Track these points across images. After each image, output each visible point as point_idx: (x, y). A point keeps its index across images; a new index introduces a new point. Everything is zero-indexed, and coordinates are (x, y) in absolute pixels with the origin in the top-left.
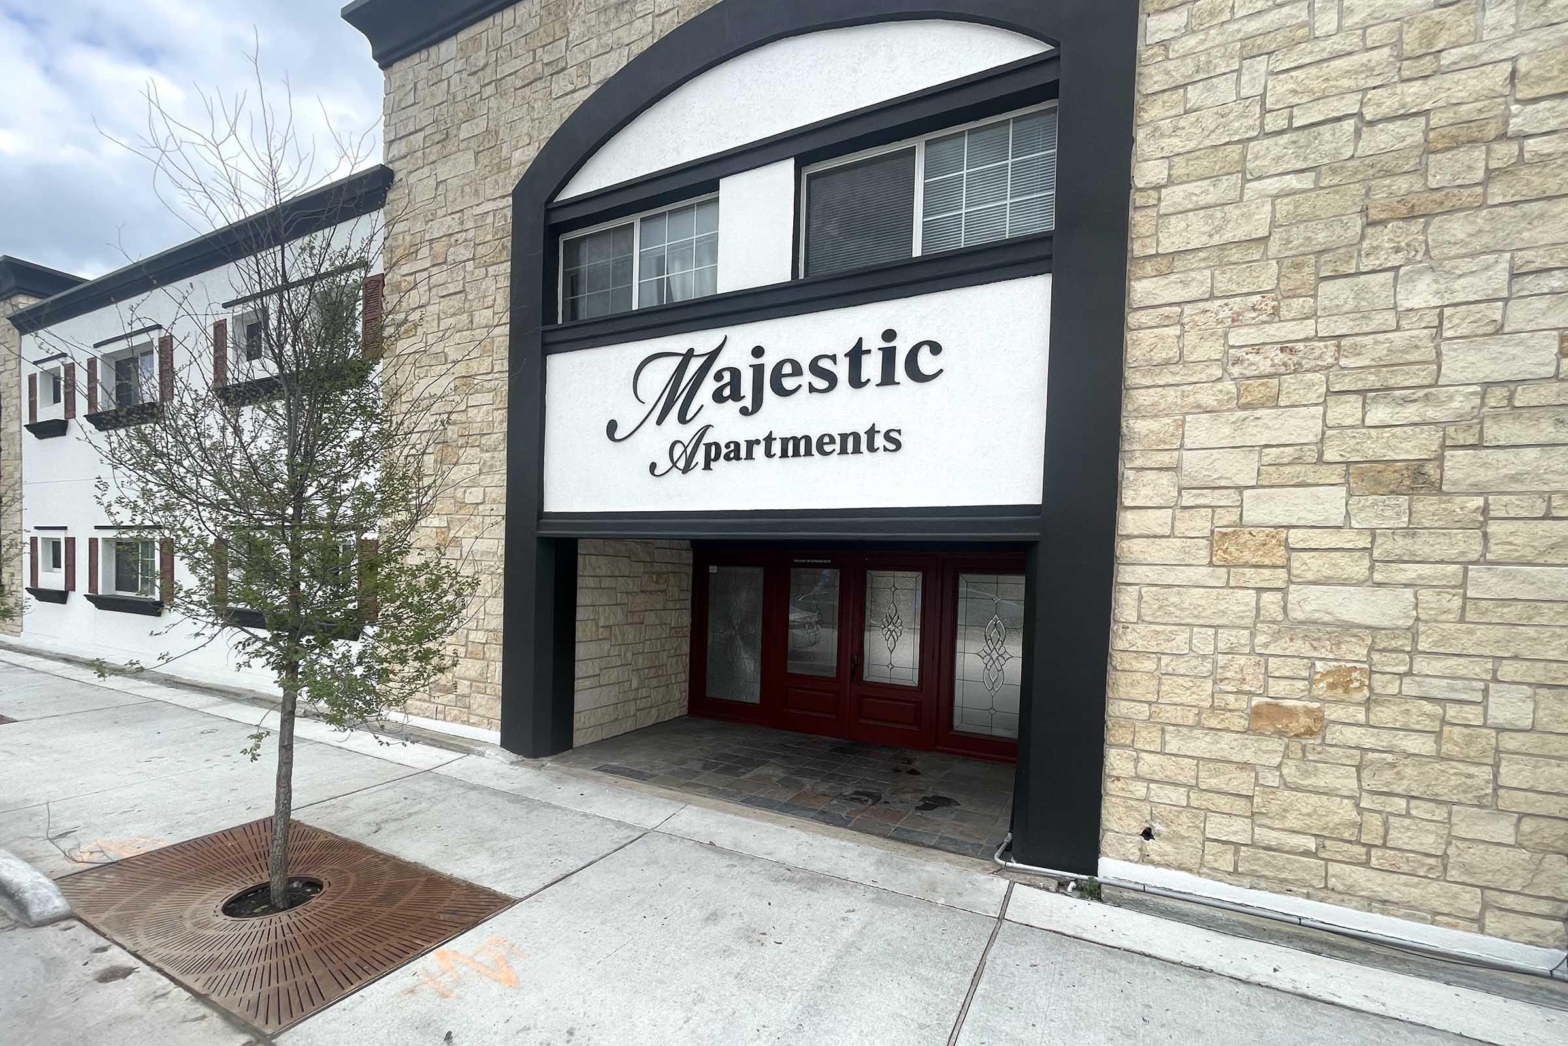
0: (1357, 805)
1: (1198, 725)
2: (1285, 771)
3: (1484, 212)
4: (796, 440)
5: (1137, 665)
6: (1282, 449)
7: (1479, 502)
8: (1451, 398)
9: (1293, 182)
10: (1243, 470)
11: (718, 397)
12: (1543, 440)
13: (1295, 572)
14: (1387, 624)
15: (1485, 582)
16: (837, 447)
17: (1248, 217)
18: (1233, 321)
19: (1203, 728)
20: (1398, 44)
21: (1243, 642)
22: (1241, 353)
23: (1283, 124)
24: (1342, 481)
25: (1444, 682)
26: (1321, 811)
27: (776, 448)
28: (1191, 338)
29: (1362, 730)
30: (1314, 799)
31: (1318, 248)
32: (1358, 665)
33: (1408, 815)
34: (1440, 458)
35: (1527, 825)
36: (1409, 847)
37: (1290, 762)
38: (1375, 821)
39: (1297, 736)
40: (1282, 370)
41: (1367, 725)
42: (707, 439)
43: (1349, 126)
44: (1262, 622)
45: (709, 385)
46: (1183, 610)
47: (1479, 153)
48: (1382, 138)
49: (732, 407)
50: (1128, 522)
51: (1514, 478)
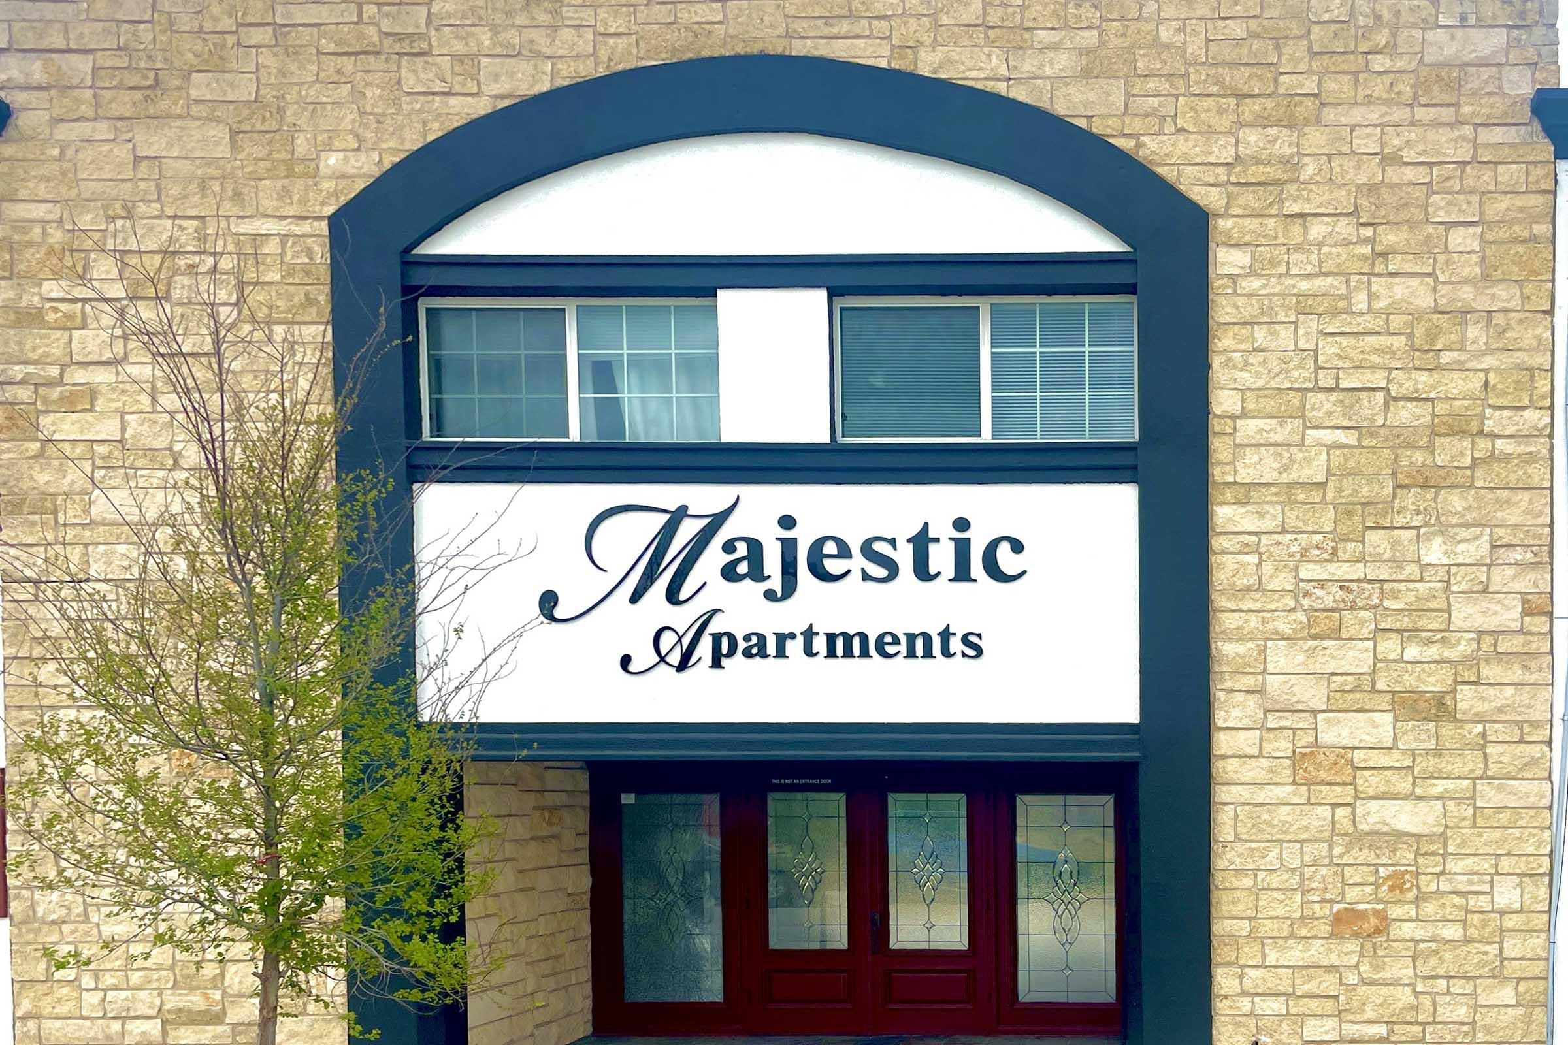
0: (1414, 990)
1: (1292, 936)
2: (1362, 969)
3: (1473, 492)
4: (848, 637)
5: (1237, 884)
6: (1345, 677)
7: (1479, 728)
8: (1458, 642)
9: (1341, 436)
10: (1313, 695)
11: (729, 574)
12: (1516, 681)
13: (1361, 789)
14: (1426, 832)
15: (1489, 795)
16: (904, 648)
17: (1308, 461)
18: (1302, 556)
19: (1296, 938)
20: (1410, 336)
21: (1323, 854)
22: (1309, 587)
23: (1332, 383)
24: (1390, 708)
25: (1465, 878)
26: (1390, 1000)
27: (819, 645)
28: (1268, 569)
29: (1413, 924)
30: (1384, 991)
31: (1363, 500)
32: (1409, 868)
33: (1448, 993)
34: (1454, 691)
35: (1522, 987)
36: (1449, 1020)
37: (1366, 960)
38: (1426, 1001)
39: (1369, 936)
40: (1342, 605)
41: (1417, 920)
42: (715, 628)
43: (1379, 396)
44: (1338, 835)
46: (1273, 826)
47: (1467, 443)
48: (1402, 415)
49: (752, 588)
50: (1222, 743)
51: (1500, 710)
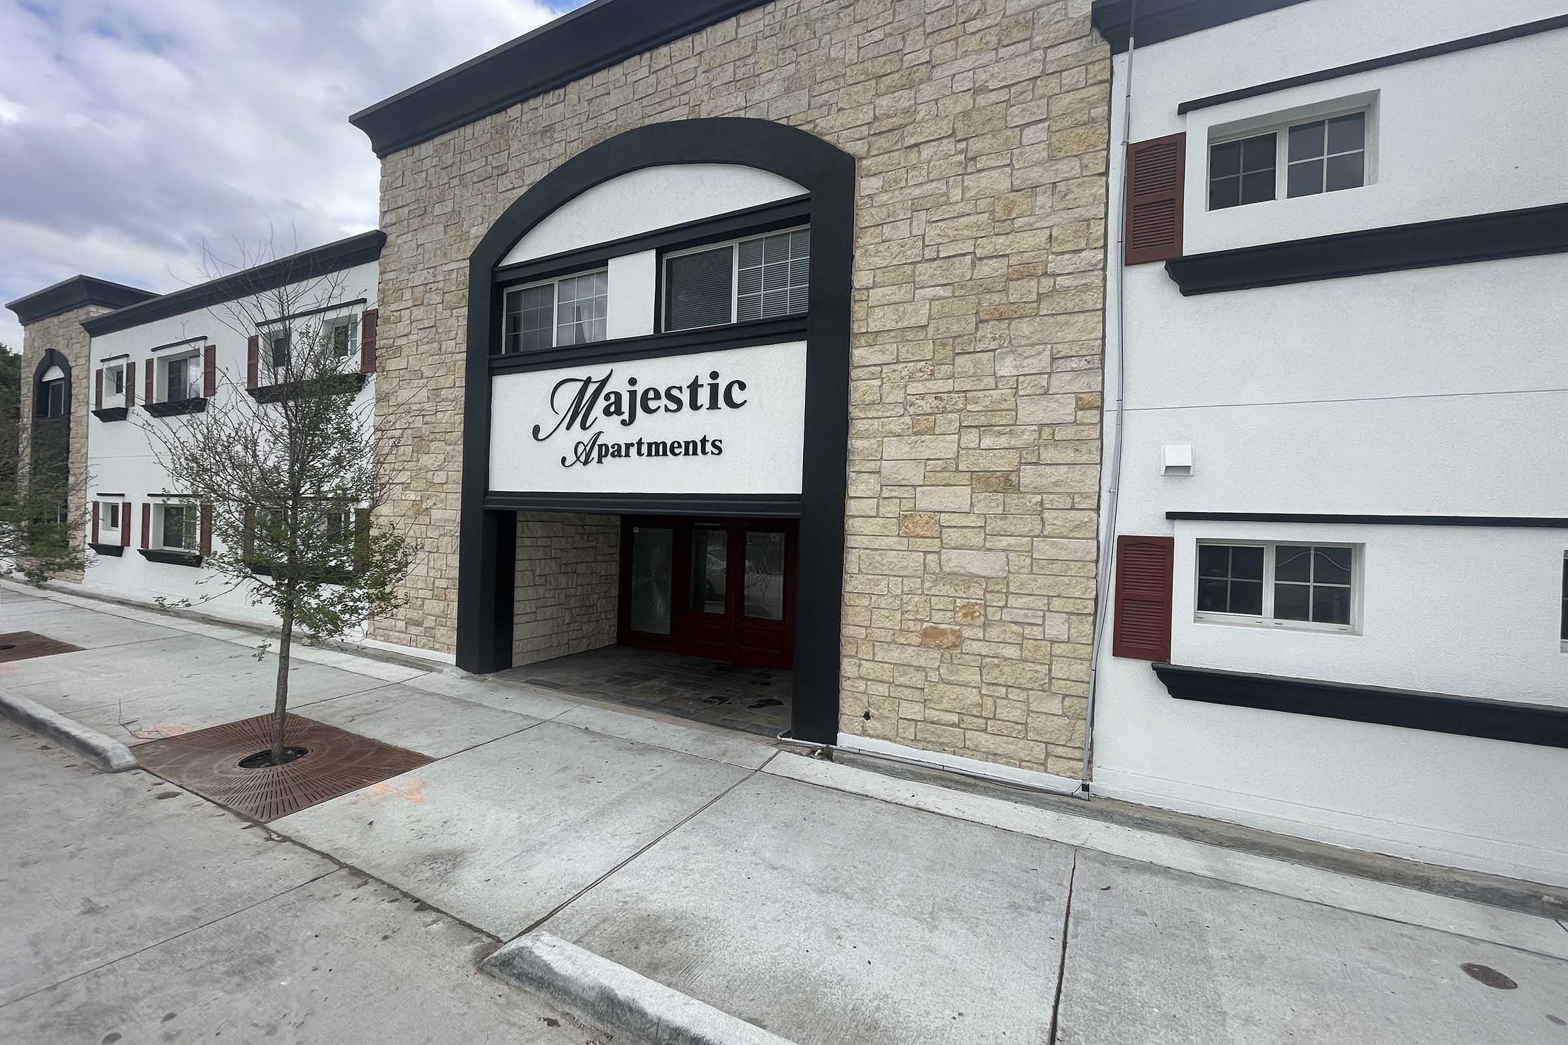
0: (980, 692)
1: (894, 642)
2: (941, 671)
3: (1038, 319)
4: (657, 445)
5: (858, 602)
6: (937, 461)
7: (1038, 498)
8: (1023, 433)
9: (941, 292)
10: (914, 474)
11: (607, 412)
12: (1069, 462)
13: (945, 541)
14: (993, 575)
15: (1044, 549)
16: (683, 450)
17: (916, 311)
18: (909, 378)
19: (896, 644)
20: (992, 212)
21: (917, 587)
22: (913, 399)
23: (934, 255)
24: (969, 483)
25: (1022, 612)
26: (961, 697)
27: (644, 449)
28: (886, 388)
29: (982, 643)
30: (957, 689)
31: (953, 335)
32: (979, 601)
33: (1007, 698)
34: (1019, 470)
35: (1068, 702)
36: (1006, 719)
37: (944, 665)
38: (989, 702)
39: (948, 648)
40: (936, 411)
41: (984, 640)
42: (599, 442)
43: (968, 259)
44: (927, 573)
45: (601, 403)
46: (883, 565)
47: (1034, 283)
48: (986, 269)
49: (617, 419)
50: (852, 507)
51: (1055, 484)
